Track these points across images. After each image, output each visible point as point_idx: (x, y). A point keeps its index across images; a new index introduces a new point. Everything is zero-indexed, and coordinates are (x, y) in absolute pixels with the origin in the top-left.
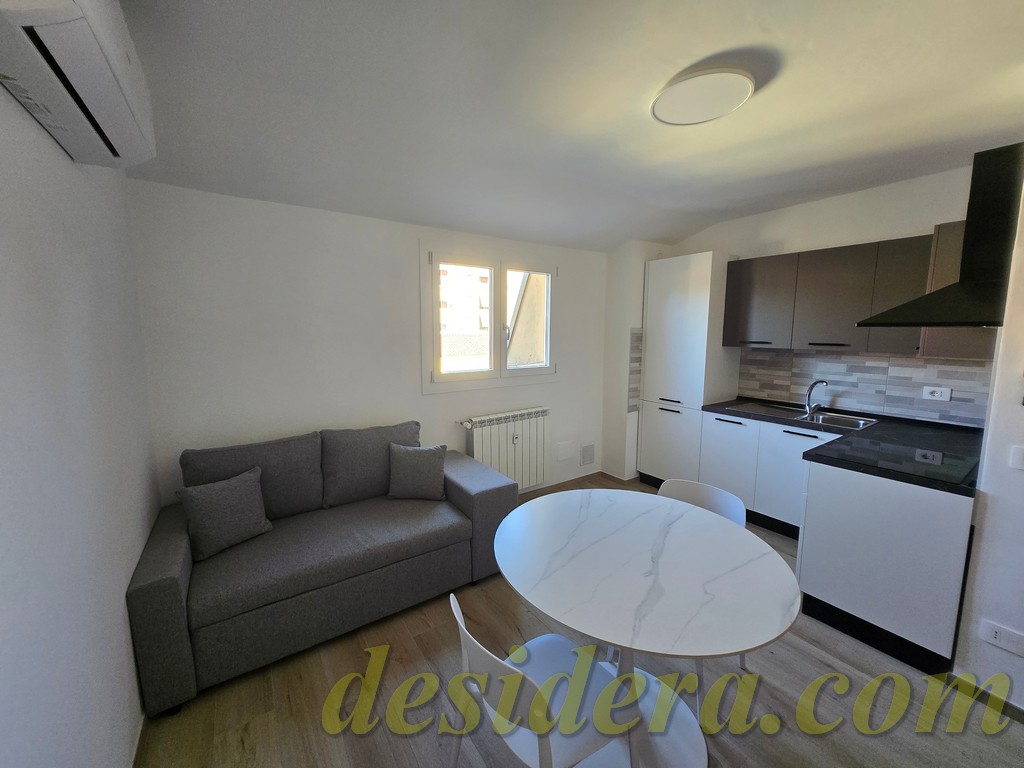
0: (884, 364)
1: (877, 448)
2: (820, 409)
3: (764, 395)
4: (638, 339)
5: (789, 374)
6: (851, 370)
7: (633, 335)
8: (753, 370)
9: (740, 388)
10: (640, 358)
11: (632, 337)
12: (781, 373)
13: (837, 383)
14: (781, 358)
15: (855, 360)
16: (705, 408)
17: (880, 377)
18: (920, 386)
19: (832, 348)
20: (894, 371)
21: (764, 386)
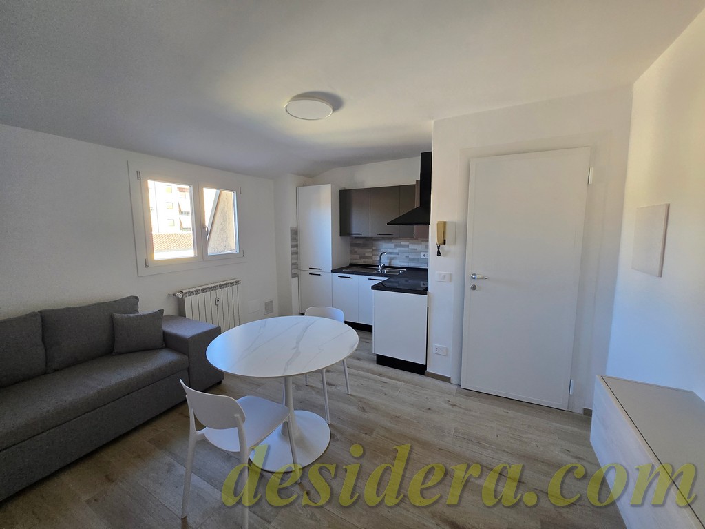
0: (407, 243)
1: (407, 283)
2: (385, 267)
3: (361, 262)
4: (295, 234)
5: (371, 250)
6: (396, 246)
7: (291, 231)
8: (356, 249)
9: (351, 259)
10: (297, 245)
11: (291, 232)
12: (368, 250)
13: (391, 253)
14: (368, 241)
15: (397, 242)
16: (333, 271)
17: (407, 249)
18: (420, 252)
19: (387, 237)
20: (411, 246)
21: (362, 257)
